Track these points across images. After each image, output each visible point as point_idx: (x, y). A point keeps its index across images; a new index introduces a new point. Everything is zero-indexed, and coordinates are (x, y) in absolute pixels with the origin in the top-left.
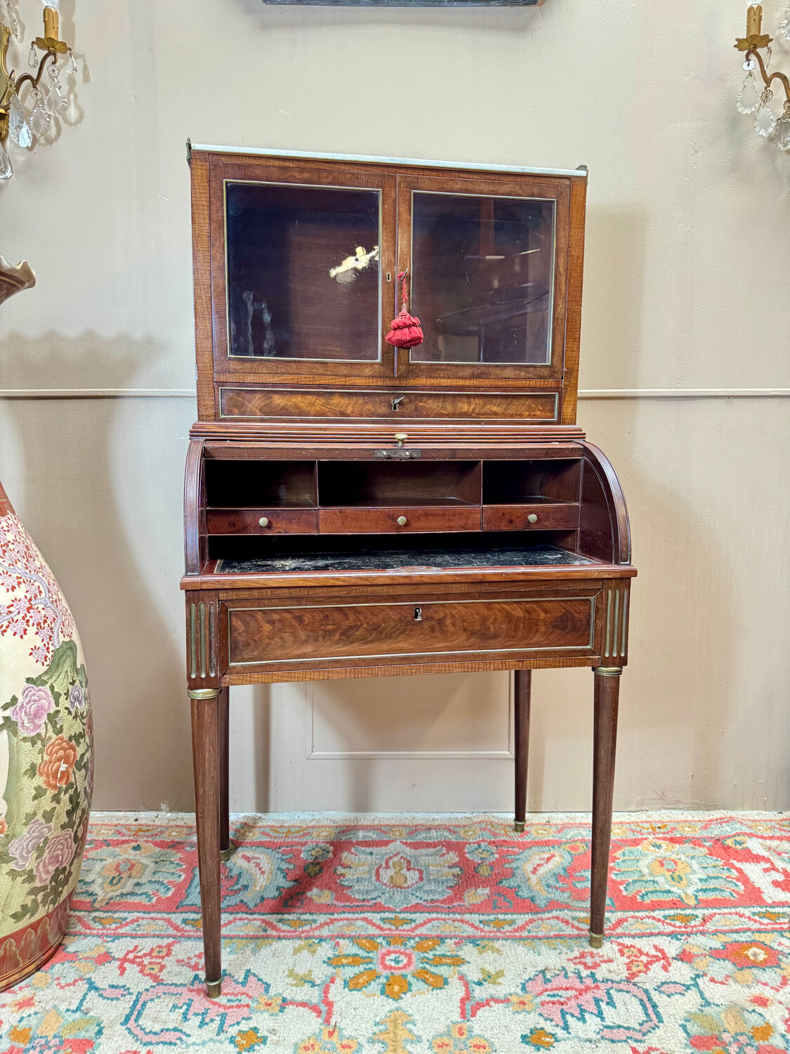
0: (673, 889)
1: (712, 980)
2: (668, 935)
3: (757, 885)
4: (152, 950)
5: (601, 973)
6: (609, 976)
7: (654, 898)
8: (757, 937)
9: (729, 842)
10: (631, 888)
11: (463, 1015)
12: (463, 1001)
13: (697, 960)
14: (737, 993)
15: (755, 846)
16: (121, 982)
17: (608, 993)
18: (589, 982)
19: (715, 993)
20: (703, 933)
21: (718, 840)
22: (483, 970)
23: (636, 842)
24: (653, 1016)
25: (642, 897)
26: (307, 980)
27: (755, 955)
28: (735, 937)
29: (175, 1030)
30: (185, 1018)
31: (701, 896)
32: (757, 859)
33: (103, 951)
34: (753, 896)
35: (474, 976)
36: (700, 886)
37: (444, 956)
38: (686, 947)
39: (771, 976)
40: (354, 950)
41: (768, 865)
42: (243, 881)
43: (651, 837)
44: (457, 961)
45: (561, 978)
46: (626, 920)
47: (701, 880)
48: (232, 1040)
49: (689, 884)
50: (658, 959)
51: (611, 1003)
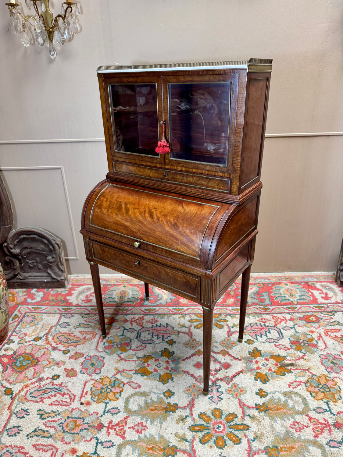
0: (291, 299)
1: (299, 326)
2: (287, 313)
3: (316, 297)
4: (138, 318)
5: (267, 324)
6: (269, 325)
7: (284, 302)
8: (314, 314)
9: (310, 283)
10: (277, 299)
11: (228, 336)
12: (228, 332)
13: (295, 321)
14: (306, 330)
15: (318, 285)
16: (132, 327)
17: (269, 330)
18: (264, 326)
19: (299, 330)
20: (298, 312)
21: (306, 283)
22: (233, 323)
23: (280, 283)
24: (281, 336)
25: (281, 301)
26: (183, 326)
27: (312, 319)
28: (307, 313)
29: (151, 340)
30: (152, 337)
31: (299, 301)
32: (318, 289)
33: (124, 319)
34: (315, 301)
35: (231, 325)
36: (299, 298)
37: (222, 319)
38: (292, 317)
39: (316, 325)
40: (196, 318)
41: (321, 292)
42: (160, 297)
43: (284, 282)
44: (226, 321)
45: (256, 326)
46: (275, 309)
47: (299, 296)
48: (167, 342)
49: (295, 297)
50: (283, 320)
51: (269, 332)
